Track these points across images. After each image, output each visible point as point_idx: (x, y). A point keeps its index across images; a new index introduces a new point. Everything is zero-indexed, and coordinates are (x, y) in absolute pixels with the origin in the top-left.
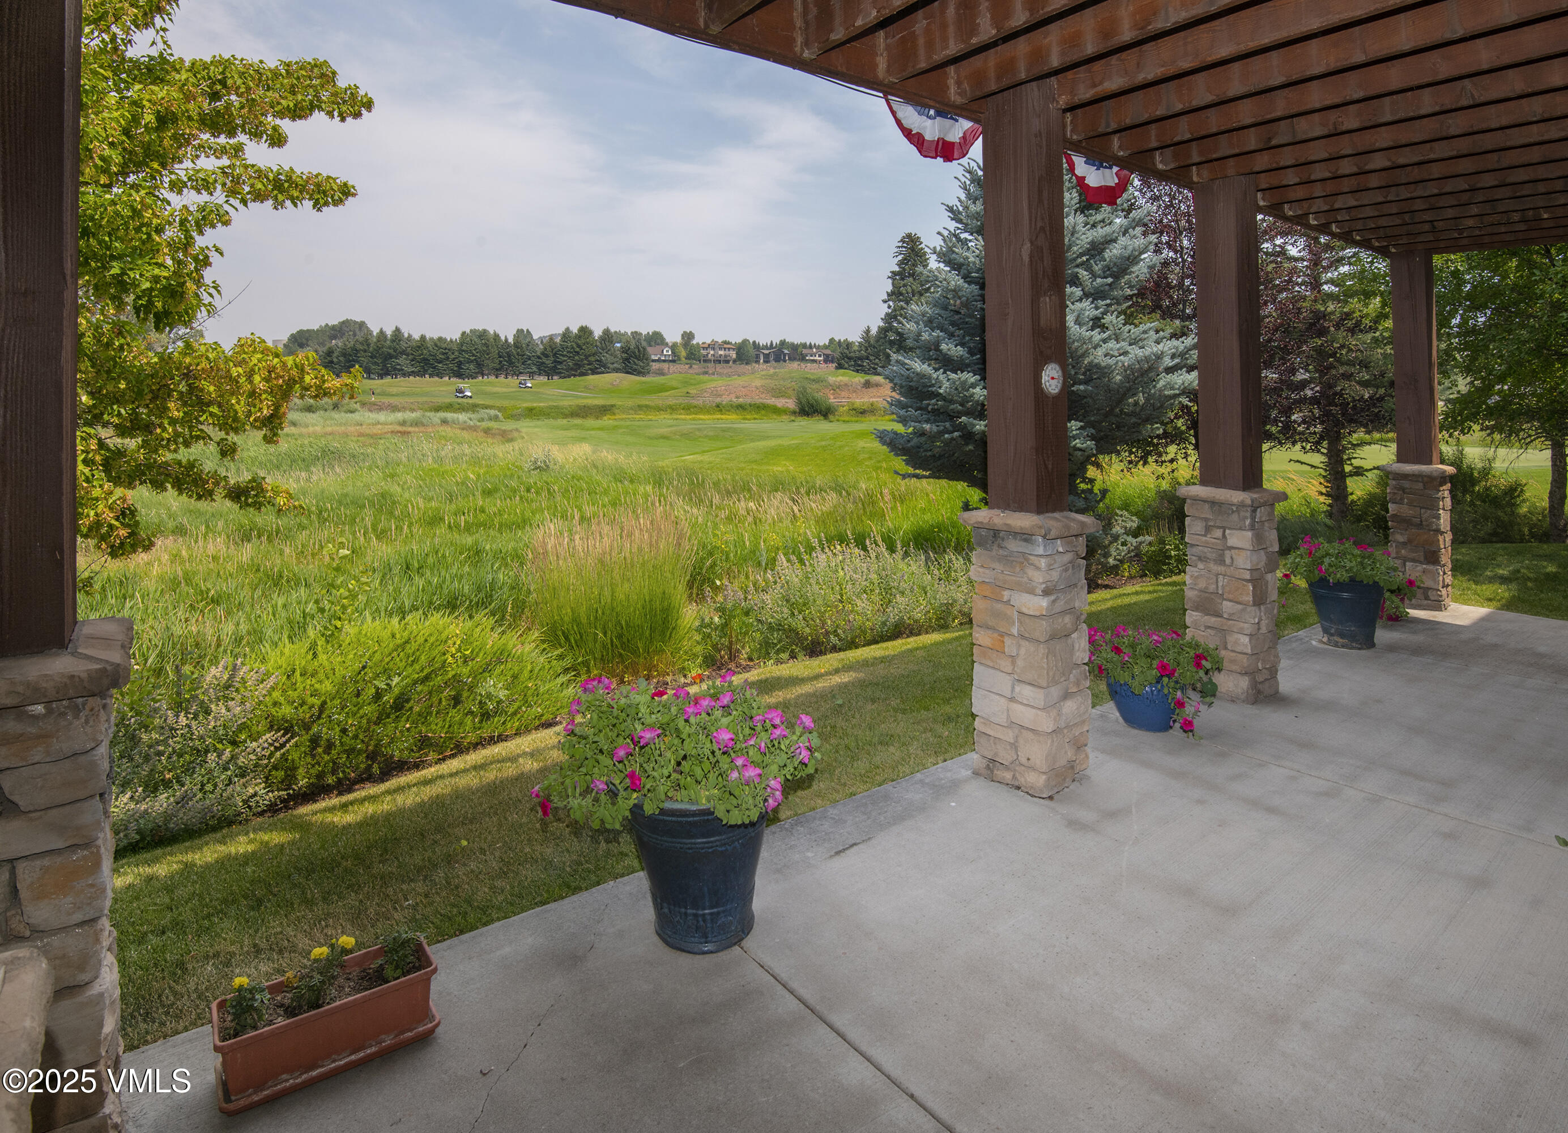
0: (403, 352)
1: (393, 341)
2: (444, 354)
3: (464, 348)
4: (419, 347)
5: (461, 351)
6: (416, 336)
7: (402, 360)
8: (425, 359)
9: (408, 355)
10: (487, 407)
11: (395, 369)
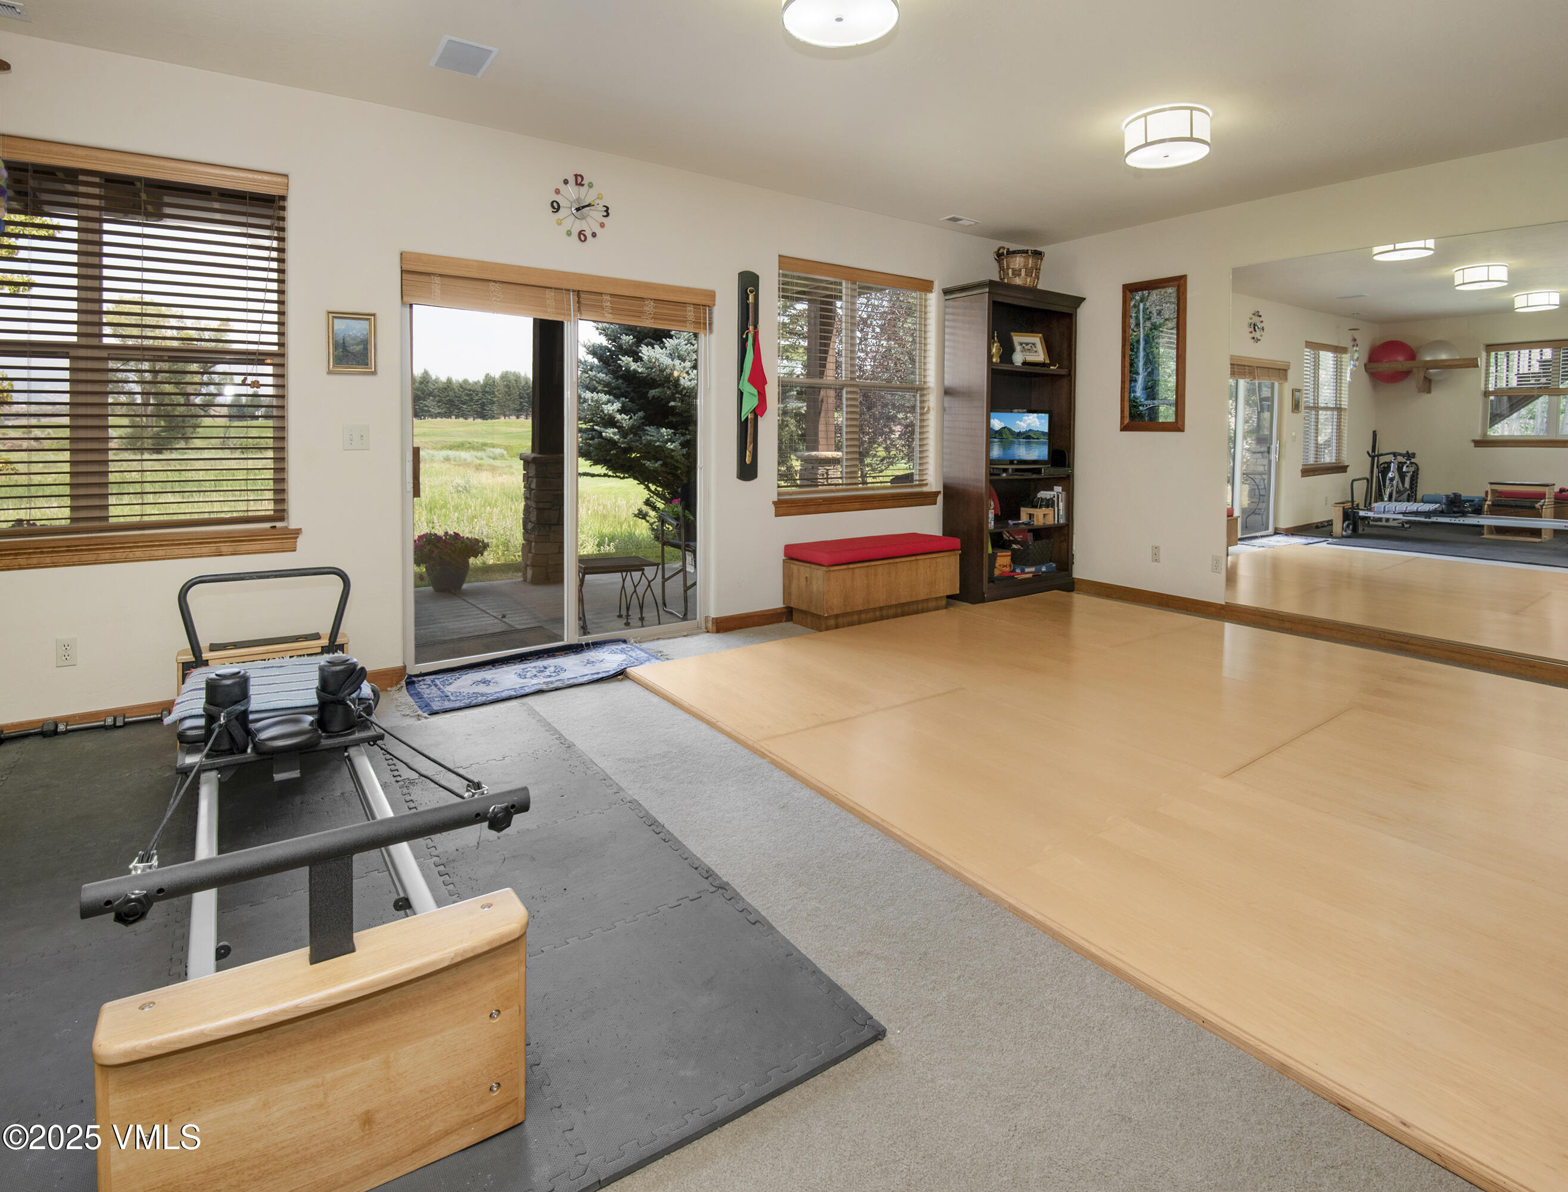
0: (431, 394)
1: (421, 383)
2: (468, 395)
3: (487, 389)
4: (446, 389)
5: (485, 392)
6: (444, 379)
7: (430, 402)
8: (450, 400)
9: (434, 396)
10: (493, 446)
11: (423, 411)
